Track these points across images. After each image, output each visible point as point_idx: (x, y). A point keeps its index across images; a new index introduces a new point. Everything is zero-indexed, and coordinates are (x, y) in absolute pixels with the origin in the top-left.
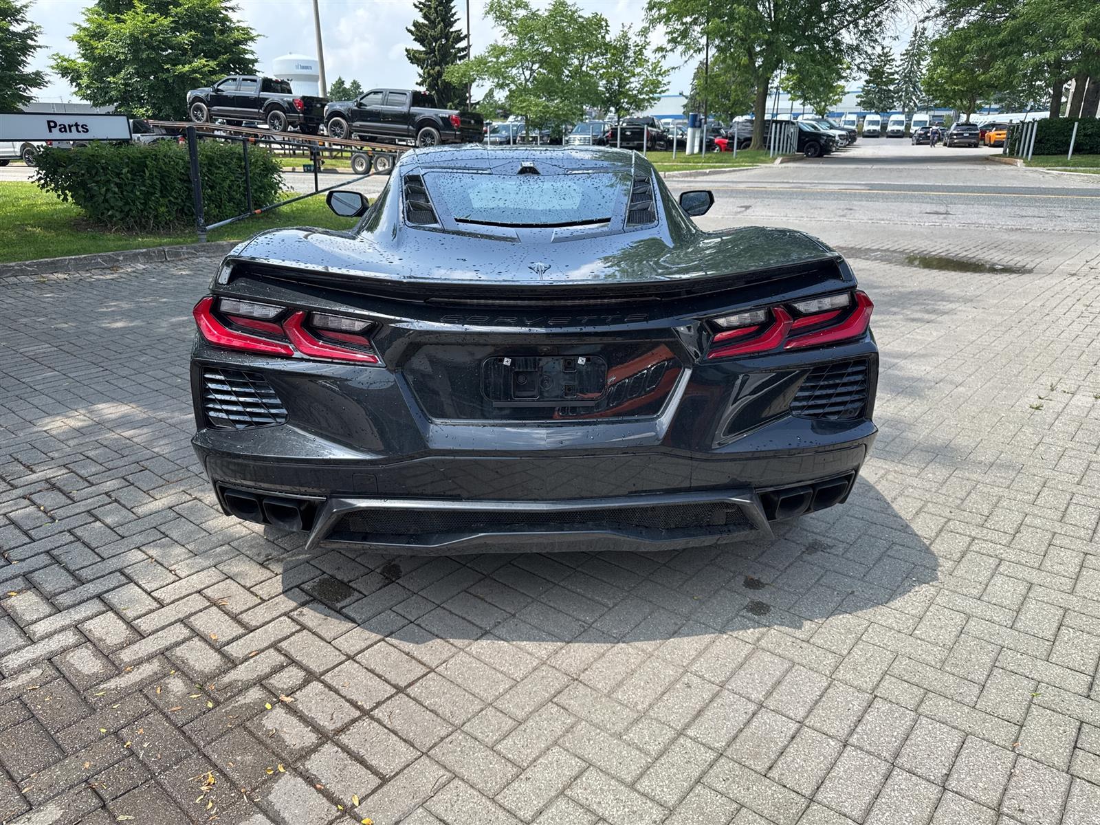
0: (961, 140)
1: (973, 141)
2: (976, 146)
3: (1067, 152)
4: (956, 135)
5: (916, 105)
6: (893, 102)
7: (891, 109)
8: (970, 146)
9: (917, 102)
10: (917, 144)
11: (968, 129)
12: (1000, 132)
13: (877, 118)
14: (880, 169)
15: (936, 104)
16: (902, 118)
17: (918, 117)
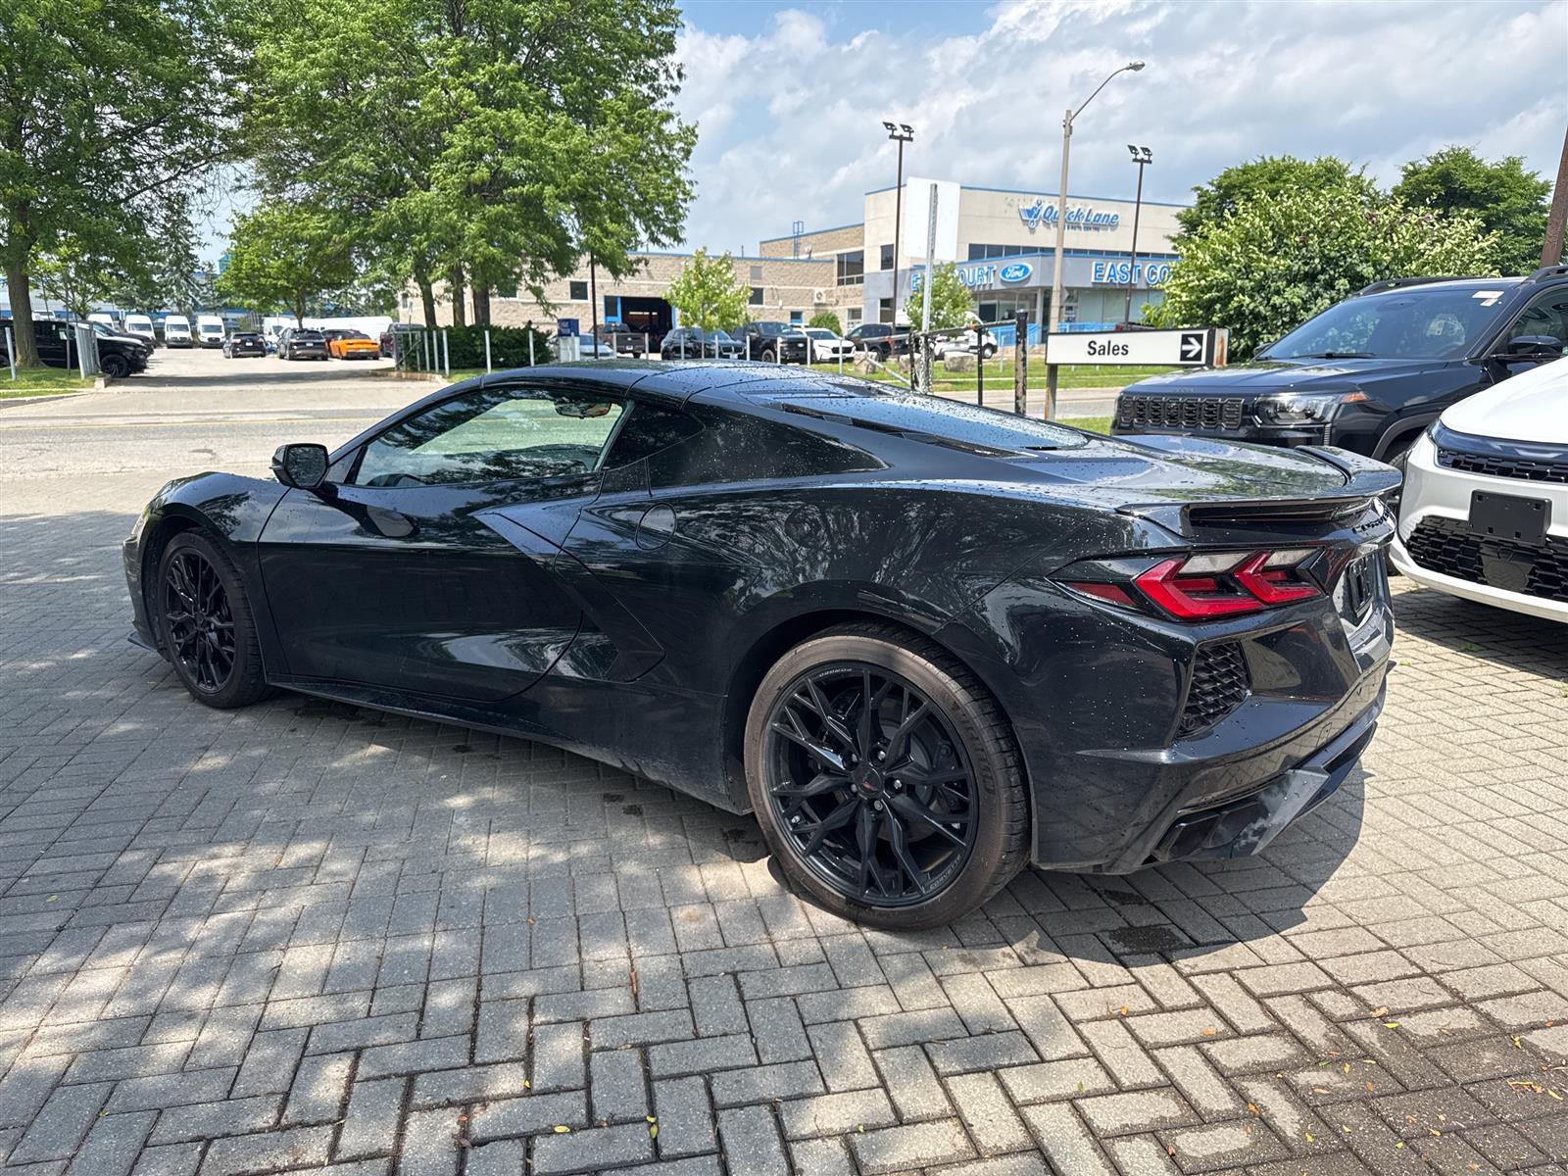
0: (305, 351)
1: (320, 352)
2: (325, 358)
3: (485, 366)
4: (296, 344)
5: (196, 304)
6: (161, 298)
7: (160, 308)
8: (314, 358)
9: (197, 299)
10: (234, 357)
11: (310, 337)
12: (350, 341)
13: (145, 320)
14: (275, 391)
15: (226, 304)
16: (183, 320)
17: (204, 320)
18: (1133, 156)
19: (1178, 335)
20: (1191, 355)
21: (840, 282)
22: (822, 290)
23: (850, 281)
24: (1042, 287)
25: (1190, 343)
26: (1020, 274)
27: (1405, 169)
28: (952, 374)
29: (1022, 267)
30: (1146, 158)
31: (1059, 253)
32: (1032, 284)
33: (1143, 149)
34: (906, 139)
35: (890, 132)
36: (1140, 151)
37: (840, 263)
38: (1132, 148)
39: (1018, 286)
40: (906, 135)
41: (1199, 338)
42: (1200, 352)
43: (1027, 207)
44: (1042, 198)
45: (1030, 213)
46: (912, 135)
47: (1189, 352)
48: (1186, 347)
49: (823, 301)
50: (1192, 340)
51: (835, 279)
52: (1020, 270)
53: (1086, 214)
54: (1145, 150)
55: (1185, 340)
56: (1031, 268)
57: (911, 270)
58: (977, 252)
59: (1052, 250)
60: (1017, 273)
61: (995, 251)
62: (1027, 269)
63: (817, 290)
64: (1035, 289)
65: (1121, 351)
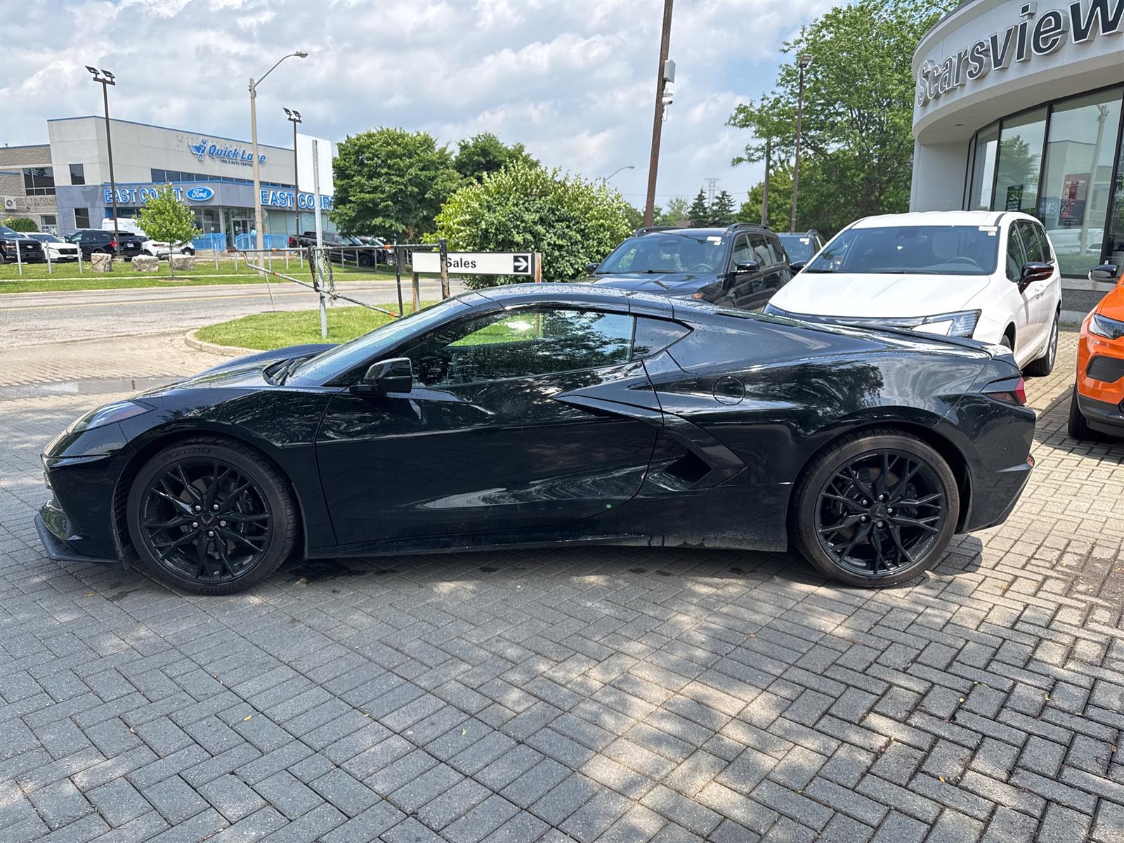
18: (288, 116)
19: (511, 256)
20: (521, 269)
21: (29, 193)
22: (12, 198)
23: (40, 192)
24: (223, 207)
25: (519, 261)
26: (204, 195)
27: (459, 144)
28: (180, 272)
29: (204, 191)
30: (297, 118)
31: (257, 185)
32: (214, 203)
33: (294, 112)
34: (109, 82)
35: (94, 75)
36: (292, 113)
37: (27, 177)
38: (287, 111)
39: (203, 204)
40: (108, 79)
41: (526, 259)
42: (527, 267)
43: (194, 145)
44: (206, 138)
45: (198, 149)
46: (114, 80)
47: (520, 267)
48: (517, 264)
49: (14, 207)
50: (521, 259)
51: (24, 189)
52: (203, 192)
53: (241, 153)
54: (296, 113)
55: (516, 259)
56: (213, 192)
57: (102, 186)
58: (158, 175)
59: (252, 182)
60: (201, 194)
61: (175, 176)
62: (209, 193)
63: (7, 198)
64: (217, 207)
65: (470, 265)
